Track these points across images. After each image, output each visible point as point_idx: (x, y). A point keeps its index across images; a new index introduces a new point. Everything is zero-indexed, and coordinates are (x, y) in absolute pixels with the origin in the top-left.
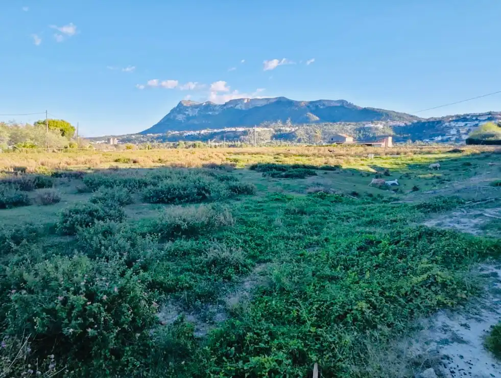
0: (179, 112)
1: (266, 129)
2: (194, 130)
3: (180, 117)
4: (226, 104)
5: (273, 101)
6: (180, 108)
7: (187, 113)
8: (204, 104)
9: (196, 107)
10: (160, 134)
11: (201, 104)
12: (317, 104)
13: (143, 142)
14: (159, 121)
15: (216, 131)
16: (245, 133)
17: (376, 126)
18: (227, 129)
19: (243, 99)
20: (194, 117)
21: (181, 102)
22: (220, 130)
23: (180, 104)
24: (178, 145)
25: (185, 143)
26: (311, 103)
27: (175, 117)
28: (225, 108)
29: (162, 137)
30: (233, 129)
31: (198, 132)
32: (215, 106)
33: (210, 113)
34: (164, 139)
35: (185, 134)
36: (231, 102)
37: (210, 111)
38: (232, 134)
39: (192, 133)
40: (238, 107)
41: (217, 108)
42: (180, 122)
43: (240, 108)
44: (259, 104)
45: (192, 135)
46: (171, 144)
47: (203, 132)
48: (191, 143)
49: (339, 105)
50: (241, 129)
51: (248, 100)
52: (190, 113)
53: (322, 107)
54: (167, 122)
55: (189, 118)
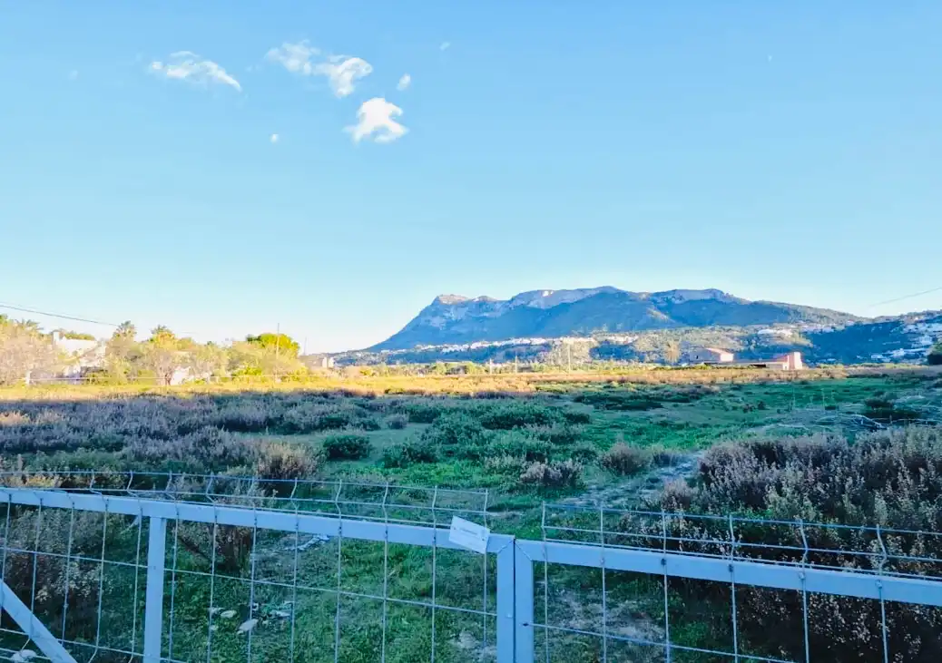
0: (435, 314)
1: (581, 339)
2: (461, 343)
3: (437, 322)
4: (513, 299)
5: (594, 293)
6: (436, 308)
7: (447, 315)
8: (477, 300)
9: (464, 305)
10: (404, 350)
11: (471, 301)
12: (669, 297)
13: (375, 363)
14: (401, 329)
15: (496, 344)
16: (547, 347)
17: (779, 332)
18: (514, 341)
19: (542, 292)
20: (457, 322)
21: (438, 297)
22: (504, 343)
23: (437, 301)
24: (435, 368)
25: (446, 365)
26: (657, 294)
27: (427, 321)
28: (511, 306)
29: (406, 355)
30: (526, 341)
31: (467, 346)
32: (495, 302)
33: (486, 314)
34: (409, 358)
35: (445, 350)
36: (521, 296)
37: (487, 311)
38: (523, 350)
39: (456, 347)
40: (532, 304)
41: (498, 306)
42: (437, 330)
43: (536, 306)
44: (568, 299)
45: (455, 351)
46: (423, 365)
47: (474, 346)
48: (455, 365)
49: (708, 297)
50: (538, 341)
51: (550, 293)
52: (453, 315)
53: (678, 302)
54: (416, 329)
55: (450, 324)
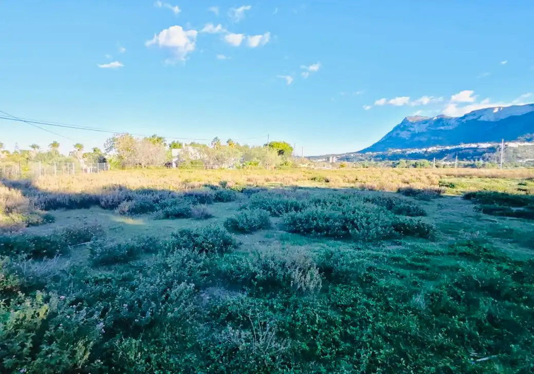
0: (403, 130)
1: (527, 144)
2: (420, 148)
3: (404, 135)
4: (466, 116)
6: (404, 125)
7: (411, 129)
8: (436, 118)
9: (425, 122)
10: (380, 153)
11: (431, 119)
13: (362, 160)
14: (380, 139)
15: (448, 148)
16: (492, 150)
18: (463, 146)
19: (493, 109)
20: (419, 134)
21: (406, 118)
22: (454, 147)
23: (405, 121)
24: (398, 164)
25: (406, 162)
27: (398, 134)
28: (463, 121)
29: (381, 156)
30: (474, 145)
31: (424, 150)
32: (451, 119)
33: (442, 128)
34: (384, 158)
35: (408, 152)
36: (473, 113)
37: (443, 125)
38: (471, 152)
39: (417, 151)
40: (482, 118)
41: (453, 122)
42: (405, 140)
43: (486, 120)
44: (518, 113)
45: (416, 153)
46: (391, 162)
47: (430, 150)
48: (413, 162)
50: (485, 145)
51: (499, 109)
52: (417, 129)
54: (391, 139)
55: (414, 135)
